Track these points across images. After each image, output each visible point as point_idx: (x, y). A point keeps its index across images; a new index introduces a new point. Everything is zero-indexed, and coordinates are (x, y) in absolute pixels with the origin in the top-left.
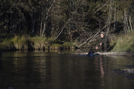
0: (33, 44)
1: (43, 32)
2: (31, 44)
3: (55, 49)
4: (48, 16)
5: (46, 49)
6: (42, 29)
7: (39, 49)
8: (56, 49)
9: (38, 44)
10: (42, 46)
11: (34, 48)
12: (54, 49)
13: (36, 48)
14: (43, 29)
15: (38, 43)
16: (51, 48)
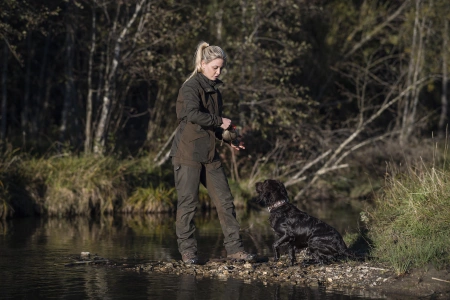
0: (42, 190)
1: (100, 133)
2: (27, 188)
3: (147, 213)
4: (119, 59)
5: (106, 213)
6: (93, 119)
7: (71, 215)
8: (151, 213)
9: (66, 192)
10: (86, 200)
11: (46, 211)
12: (144, 213)
13: (52, 208)
14: (96, 118)
15: (64, 183)
16: (128, 206)
